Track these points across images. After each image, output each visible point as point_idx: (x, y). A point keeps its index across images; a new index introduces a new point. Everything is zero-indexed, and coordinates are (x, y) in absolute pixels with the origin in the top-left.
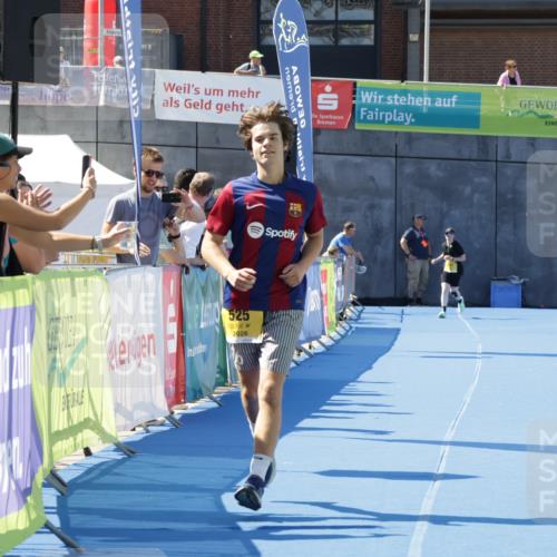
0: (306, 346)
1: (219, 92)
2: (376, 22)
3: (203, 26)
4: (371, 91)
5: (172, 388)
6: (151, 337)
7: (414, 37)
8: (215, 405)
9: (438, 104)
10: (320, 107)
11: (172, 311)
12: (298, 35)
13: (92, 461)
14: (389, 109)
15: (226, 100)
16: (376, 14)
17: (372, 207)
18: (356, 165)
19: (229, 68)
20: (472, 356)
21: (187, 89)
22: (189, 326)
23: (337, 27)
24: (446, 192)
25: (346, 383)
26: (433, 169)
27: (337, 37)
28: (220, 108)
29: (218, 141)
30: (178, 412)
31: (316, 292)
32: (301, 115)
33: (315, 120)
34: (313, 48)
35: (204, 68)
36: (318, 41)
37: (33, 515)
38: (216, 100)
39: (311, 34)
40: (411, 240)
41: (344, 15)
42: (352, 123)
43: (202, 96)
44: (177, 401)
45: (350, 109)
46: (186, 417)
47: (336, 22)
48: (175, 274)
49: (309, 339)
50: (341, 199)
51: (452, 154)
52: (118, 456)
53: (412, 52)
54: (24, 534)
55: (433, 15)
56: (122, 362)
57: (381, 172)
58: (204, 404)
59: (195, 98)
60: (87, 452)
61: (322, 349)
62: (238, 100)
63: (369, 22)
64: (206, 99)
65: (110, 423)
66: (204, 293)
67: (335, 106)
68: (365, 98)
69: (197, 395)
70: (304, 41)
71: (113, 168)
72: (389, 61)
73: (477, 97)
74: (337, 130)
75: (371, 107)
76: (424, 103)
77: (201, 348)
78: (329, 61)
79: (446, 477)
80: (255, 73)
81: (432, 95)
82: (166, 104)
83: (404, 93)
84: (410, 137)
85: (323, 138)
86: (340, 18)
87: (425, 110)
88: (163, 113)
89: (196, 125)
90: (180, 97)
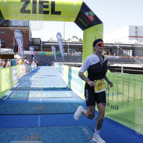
3: (27, 48)
4: (38, 52)
5: (26, 72)
6: (24, 69)
11: (26, 67)
16: (38, 47)
18: (37, 57)
20: (45, 69)
24: (43, 58)
30: (26, 74)
33: (34, 54)
39: (34, 48)
41: (36, 47)
46: (27, 74)
52: (22, 77)
53: (41, 50)
55: (42, 47)
57: (39, 57)
60: (20, 77)
65: (22, 75)
70: (33, 49)
72: (39, 50)
73: (45, 52)
74: (36, 54)
76: (42, 53)
77: (27, 69)
78: (35, 50)
83: (40, 52)
84: (41, 55)
88: (25, 54)
89: (27, 54)
90: (26, 52)
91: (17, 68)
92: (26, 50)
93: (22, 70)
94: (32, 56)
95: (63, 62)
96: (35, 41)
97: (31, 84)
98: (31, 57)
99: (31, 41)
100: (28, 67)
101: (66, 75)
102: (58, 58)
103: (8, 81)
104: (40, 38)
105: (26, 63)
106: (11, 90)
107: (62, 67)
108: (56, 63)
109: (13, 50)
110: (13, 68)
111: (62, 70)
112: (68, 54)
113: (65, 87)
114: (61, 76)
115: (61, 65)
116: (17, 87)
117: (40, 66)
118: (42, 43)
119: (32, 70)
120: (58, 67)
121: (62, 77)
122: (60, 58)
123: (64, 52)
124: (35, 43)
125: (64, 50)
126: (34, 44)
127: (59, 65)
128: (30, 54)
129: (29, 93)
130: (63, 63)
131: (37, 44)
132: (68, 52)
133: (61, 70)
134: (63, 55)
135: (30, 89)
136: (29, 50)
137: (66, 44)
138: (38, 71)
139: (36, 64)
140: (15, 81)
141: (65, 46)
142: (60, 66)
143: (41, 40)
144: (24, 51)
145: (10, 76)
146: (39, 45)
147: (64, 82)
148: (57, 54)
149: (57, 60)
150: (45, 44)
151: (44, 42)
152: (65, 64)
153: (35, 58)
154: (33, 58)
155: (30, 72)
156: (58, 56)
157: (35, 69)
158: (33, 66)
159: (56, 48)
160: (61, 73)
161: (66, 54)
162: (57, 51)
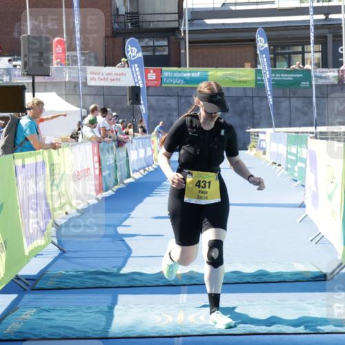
0: (147, 169)
1: (111, 74)
2: (168, 46)
4: (168, 71)
5: (98, 188)
6: (88, 169)
7: (183, 51)
8: (113, 193)
9: (193, 75)
10: (149, 79)
11: (96, 159)
12: (138, 52)
13: (69, 217)
14: (175, 78)
15: (114, 77)
16: (168, 42)
17: (170, 115)
18: (164, 100)
19: (114, 65)
21: (99, 73)
22: (103, 164)
23: (154, 48)
25: (162, 182)
27: (154, 52)
28: (112, 80)
29: (111, 92)
30: (100, 196)
31: (150, 148)
32: (140, 82)
33: (147, 83)
36: (146, 54)
37: (47, 239)
38: (110, 77)
39: (143, 51)
41: (157, 43)
42: (161, 84)
43: (105, 76)
44: (100, 192)
45: (160, 79)
47: (154, 46)
48: (97, 144)
49: (148, 166)
52: (78, 214)
53: (182, 57)
54: (44, 247)
55: (190, 42)
56: (79, 179)
57: (173, 102)
58: (110, 193)
59: (102, 77)
60: (67, 213)
61: (153, 170)
62: (118, 77)
63: (166, 46)
64: (106, 77)
65: (74, 202)
66: (108, 151)
67: (154, 78)
68: (166, 74)
69: (107, 189)
70: (140, 55)
71: (72, 104)
72: (173, 60)
73: (207, 73)
74: (156, 87)
75: (168, 78)
76: (187, 75)
77: (107, 172)
80: (124, 67)
81: (191, 72)
82: (91, 79)
83: (180, 72)
84: (183, 89)
85: (150, 90)
86: (155, 45)
87: (188, 78)
88: (90, 83)
89: (103, 87)
90: (97, 77)
91: (44, 163)
93: (77, 177)
97: (129, 256)
98: (128, 103)
99: (122, 11)
100: (109, 159)
101: (330, 197)
102: (285, 104)
106: (6, 290)
107: (304, 153)
108: (269, 131)
110: (19, 162)
111: (308, 169)
113: (326, 269)
115: (300, 141)
116: (42, 273)
118: (187, 16)
119: (137, 176)
120: (285, 153)
122: (294, 101)
123: (319, 66)
124: (148, 18)
126: (145, 26)
127: (290, 142)
129: (111, 308)
130: (312, 129)
131: (162, 25)
133: (303, 171)
135: (122, 282)
137: (331, 16)
140: (31, 239)
141: (322, 32)
142: (293, 150)
143: (181, 1)
144: (90, 69)
146: (171, 33)
147: (319, 239)
148: (278, 77)
149: (277, 114)
150: (208, 21)
151: (198, 15)
152: (323, 136)
153: (150, 108)
155: (123, 186)
156: (280, 93)
157: (151, 169)
158: (142, 151)
159: (269, 46)
160: (303, 186)
161: (328, 74)
162: (277, 64)
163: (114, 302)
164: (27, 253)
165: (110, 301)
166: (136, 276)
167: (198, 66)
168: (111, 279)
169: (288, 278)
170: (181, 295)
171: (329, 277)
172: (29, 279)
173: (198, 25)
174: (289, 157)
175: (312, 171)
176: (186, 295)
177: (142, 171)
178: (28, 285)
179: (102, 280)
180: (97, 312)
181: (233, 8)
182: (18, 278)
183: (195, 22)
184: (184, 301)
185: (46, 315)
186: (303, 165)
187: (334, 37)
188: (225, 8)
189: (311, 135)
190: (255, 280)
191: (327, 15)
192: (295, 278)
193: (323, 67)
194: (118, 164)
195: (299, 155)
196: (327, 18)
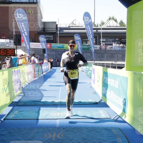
1: (37, 45)
3: (35, 38)
4: (53, 44)
5: (34, 77)
6: (31, 72)
7: (57, 39)
9: (60, 46)
11: (33, 69)
13: (26, 85)
16: (53, 36)
17: (53, 57)
18: (52, 52)
21: (33, 44)
22: (35, 70)
23: (49, 38)
26: (59, 53)
29: (37, 50)
30: (34, 79)
34: (46, 40)
35: (35, 42)
36: (47, 39)
37: (20, 91)
38: (37, 46)
40: (57, 60)
41: (50, 36)
43: (35, 45)
45: (51, 46)
50: (50, 56)
51: (61, 51)
52: (28, 84)
53: (57, 41)
55: (59, 37)
57: (54, 53)
62: (39, 46)
65: (27, 81)
66: (36, 67)
67: (49, 46)
68: (52, 45)
69: (36, 78)
70: (45, 40)
72: (54, 41)
73: (64, 45)
74: (50, 49)
75: (53, 46)
76: (58, 46)
77: (36, 73)
78: (48, 41)
79: (62, 86)
81: (59, 45)
83: (56, 45)
84: (57, 49)
85: (48, 49)
88: (31, 47)
89: (35, 48)
90: (33, 45)
91: (20, 70)
92: (33, 42)
93: (28, 74)
94: (44, 51)
95: (92, 60)
96: (47, 26)
97: (43, 97)
98: (42, 53)
100: (37, 69)
101: (98, 81)
103: (6, 92)
104: (56, 22)
105: (34, 62)
106: (10, 106)
107: (91, 69)
109: (12, 41)
110: (13, 70)
111: (92, 73)
112: (101, 46)
113: (98, 101)
114: (90, 83)
116: (19, 101)
117: (56, 66)
118: (58, 29)
119: (44, 74)
120: (85, 68)
121: (93, 85)
122: (88, 54)
123: (94, 44)
124: (48, 29)
125: (95, 41)
126: (47, 31)
128: (41, 47)
129: (39, 111)
130: (93, 62)
131: (51, 32)
132: (102, 45)
134: (93, 49)
135: (41, 104)
136: (39, 42)
138: (53, 76)
139: (49, 64)
140: (17, 92)
141: (96, 35)
142: (88, 67)
143: (57, 25)
144: (31, 43)
145: (10, 83)
146: (54, 34)
147: (95, 93)
148: (83, 47)
150: (64, 31)
151: (62, 29)
152: (96, 64)
153: (48, 54)
154: (46, 55)
155: (40, 76)
156: (84, 52)
157: (48, 72)
158: (46, 67)
159: (81, 38)
160: (91, 78)
161: (97, 47)
162: (83, 43)
163: (40, 109)
164: (15, 96)
165: (38, 109)
166: (46, 102)
167: (61, 43)
168: (39, 103)
169: (87, 103)
170: (58, 108)
171: (98, 103)
172: (16, 102)
173: (61, 32)
174: (87, 69)
175: (93, 74)
176: (59, 108)
177: (45, 72)
178: (15, 104)
179: (36, 103)
180: (35, 112)
181: (71, 27)
182: (13, 102)
183: (61, 31)
184: (59, 109)
185: (21, 113)
186: (91, 72)
187: (99, 36)
188: (69, 27)
189: (93, 64)
190: (78, 104)
191: (97, 30)
192: (89, 103)
193: (96, 45)
194: (39, 70)
195: (89, 69)
196: (97, 31)
